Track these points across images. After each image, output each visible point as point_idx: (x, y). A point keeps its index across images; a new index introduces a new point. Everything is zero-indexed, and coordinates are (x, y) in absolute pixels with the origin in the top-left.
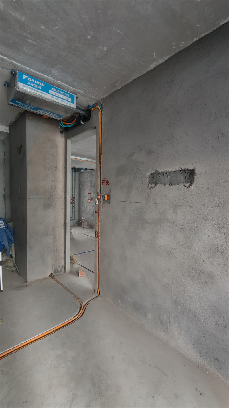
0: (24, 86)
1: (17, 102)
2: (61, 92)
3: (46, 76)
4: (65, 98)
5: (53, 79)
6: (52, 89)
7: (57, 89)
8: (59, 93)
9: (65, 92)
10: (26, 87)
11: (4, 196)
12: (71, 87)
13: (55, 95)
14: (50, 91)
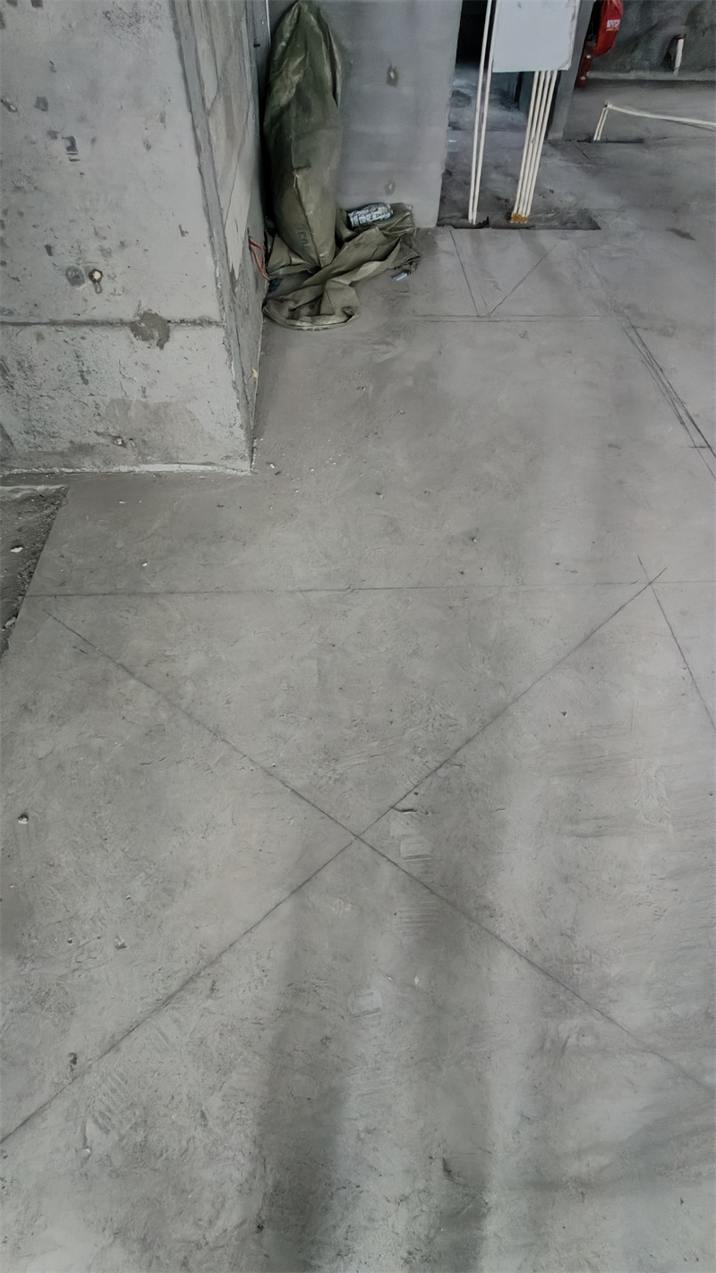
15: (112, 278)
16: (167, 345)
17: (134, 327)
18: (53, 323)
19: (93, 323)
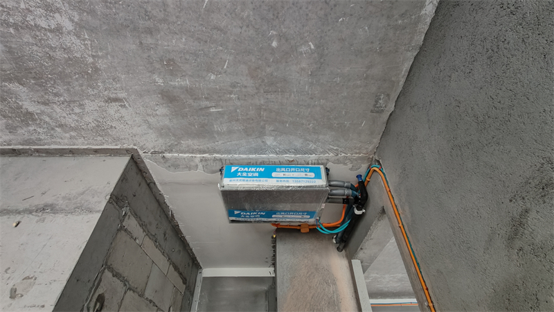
0: (231, 181)
2: (293, 169)
3: (264, 156)
4: (303, 175)
5: (275, 156)
6: (278, 169)
7: (285, 168)
8: (290, 172)
9: (300, 168)
10: (235, 180)
12: (309, 155)
13: (283, 176)
14: (274, 174)
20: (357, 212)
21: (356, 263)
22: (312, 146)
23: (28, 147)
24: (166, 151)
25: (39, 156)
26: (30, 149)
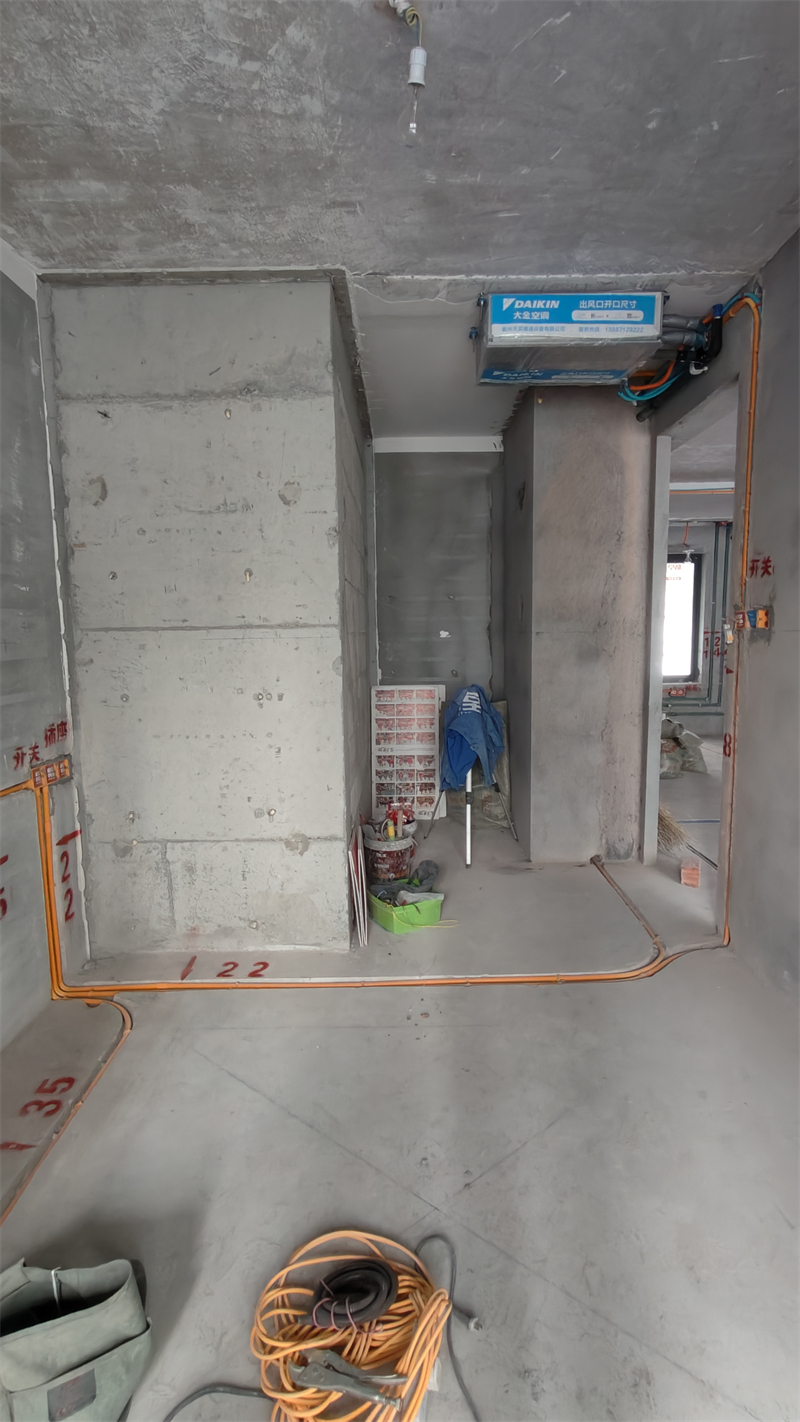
0: (504, 329)
1: (496, 373)
2: (608, 303)
3: (563, 276)
4: (623, 315)
5: (581, 276)
6: (583, 304)
7: (596, 298)
8: (603, 309)
9: (620, 298)
10: (510, 329)
11: (489, 628)
12: (640, 272)
13: (590, 319)
14: (575, 315)
15: (281, 813)
16: (306, 853)
17: (288, 843)
18: (237, 840)
19: (262, 840)
20: (694, 371)
21: (663, 441)
22: (653, 261)
23: (159, 270)
24: (393, 271)
25: (173, 283)
26: (161, 273)
